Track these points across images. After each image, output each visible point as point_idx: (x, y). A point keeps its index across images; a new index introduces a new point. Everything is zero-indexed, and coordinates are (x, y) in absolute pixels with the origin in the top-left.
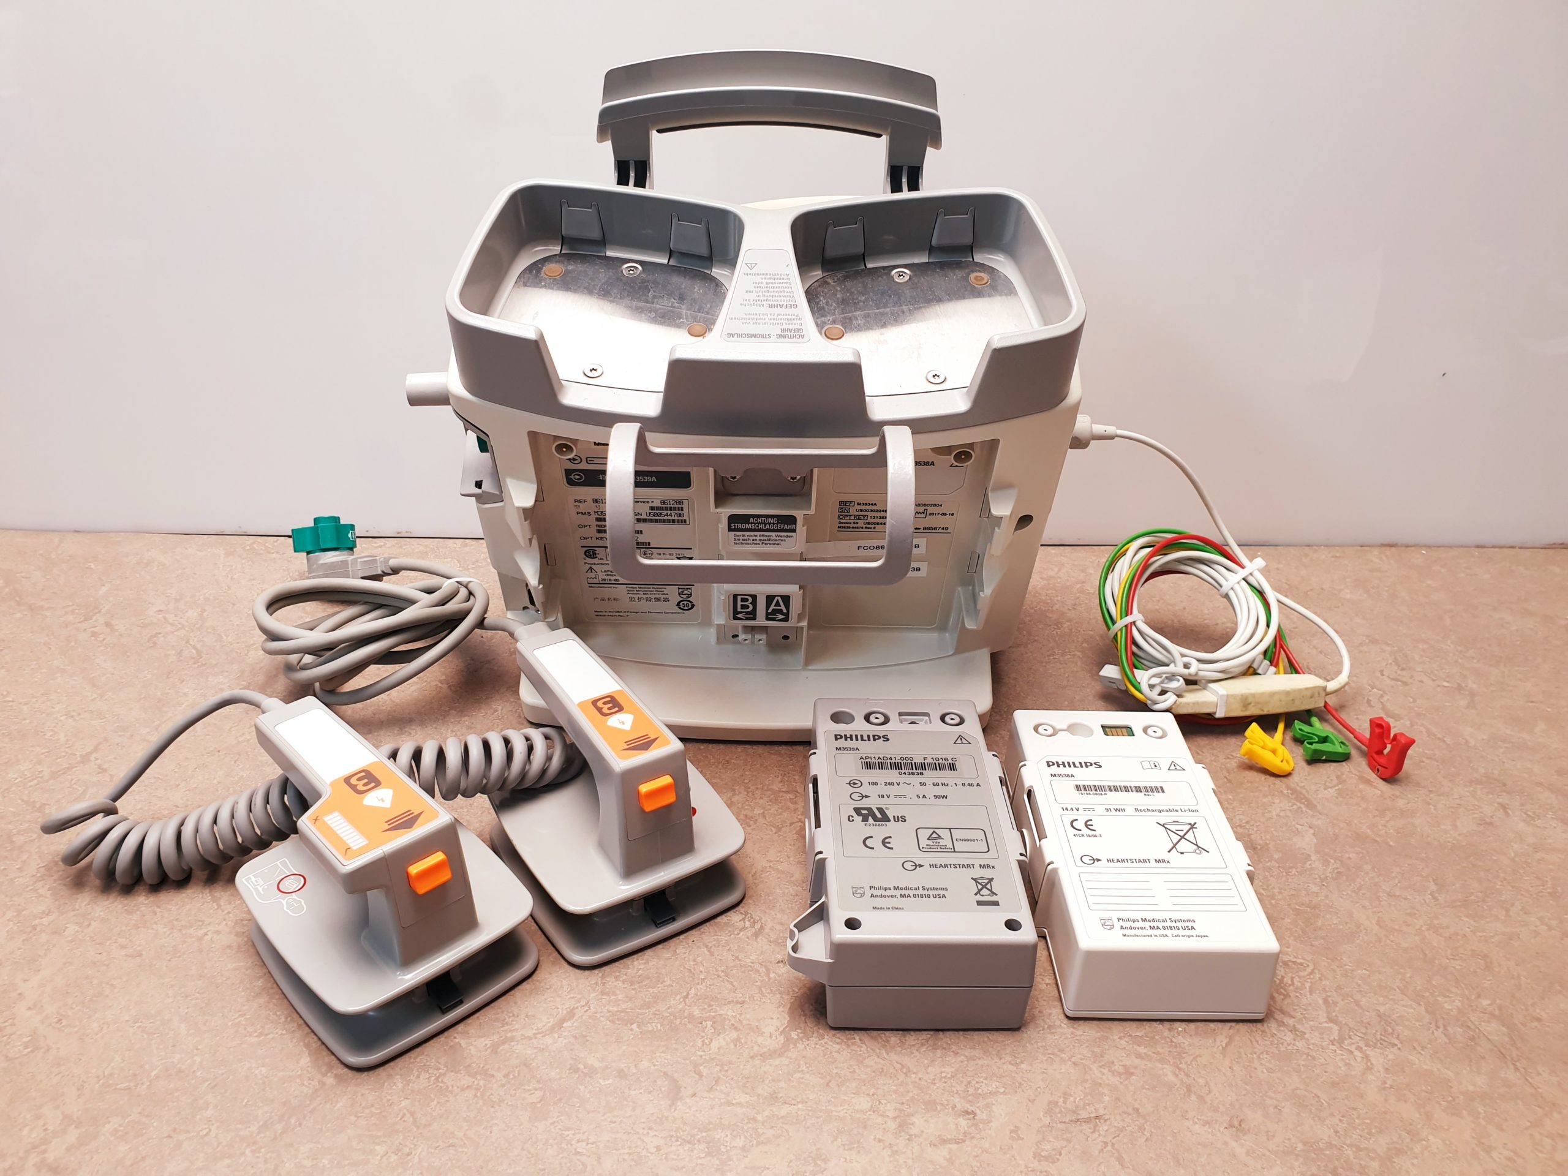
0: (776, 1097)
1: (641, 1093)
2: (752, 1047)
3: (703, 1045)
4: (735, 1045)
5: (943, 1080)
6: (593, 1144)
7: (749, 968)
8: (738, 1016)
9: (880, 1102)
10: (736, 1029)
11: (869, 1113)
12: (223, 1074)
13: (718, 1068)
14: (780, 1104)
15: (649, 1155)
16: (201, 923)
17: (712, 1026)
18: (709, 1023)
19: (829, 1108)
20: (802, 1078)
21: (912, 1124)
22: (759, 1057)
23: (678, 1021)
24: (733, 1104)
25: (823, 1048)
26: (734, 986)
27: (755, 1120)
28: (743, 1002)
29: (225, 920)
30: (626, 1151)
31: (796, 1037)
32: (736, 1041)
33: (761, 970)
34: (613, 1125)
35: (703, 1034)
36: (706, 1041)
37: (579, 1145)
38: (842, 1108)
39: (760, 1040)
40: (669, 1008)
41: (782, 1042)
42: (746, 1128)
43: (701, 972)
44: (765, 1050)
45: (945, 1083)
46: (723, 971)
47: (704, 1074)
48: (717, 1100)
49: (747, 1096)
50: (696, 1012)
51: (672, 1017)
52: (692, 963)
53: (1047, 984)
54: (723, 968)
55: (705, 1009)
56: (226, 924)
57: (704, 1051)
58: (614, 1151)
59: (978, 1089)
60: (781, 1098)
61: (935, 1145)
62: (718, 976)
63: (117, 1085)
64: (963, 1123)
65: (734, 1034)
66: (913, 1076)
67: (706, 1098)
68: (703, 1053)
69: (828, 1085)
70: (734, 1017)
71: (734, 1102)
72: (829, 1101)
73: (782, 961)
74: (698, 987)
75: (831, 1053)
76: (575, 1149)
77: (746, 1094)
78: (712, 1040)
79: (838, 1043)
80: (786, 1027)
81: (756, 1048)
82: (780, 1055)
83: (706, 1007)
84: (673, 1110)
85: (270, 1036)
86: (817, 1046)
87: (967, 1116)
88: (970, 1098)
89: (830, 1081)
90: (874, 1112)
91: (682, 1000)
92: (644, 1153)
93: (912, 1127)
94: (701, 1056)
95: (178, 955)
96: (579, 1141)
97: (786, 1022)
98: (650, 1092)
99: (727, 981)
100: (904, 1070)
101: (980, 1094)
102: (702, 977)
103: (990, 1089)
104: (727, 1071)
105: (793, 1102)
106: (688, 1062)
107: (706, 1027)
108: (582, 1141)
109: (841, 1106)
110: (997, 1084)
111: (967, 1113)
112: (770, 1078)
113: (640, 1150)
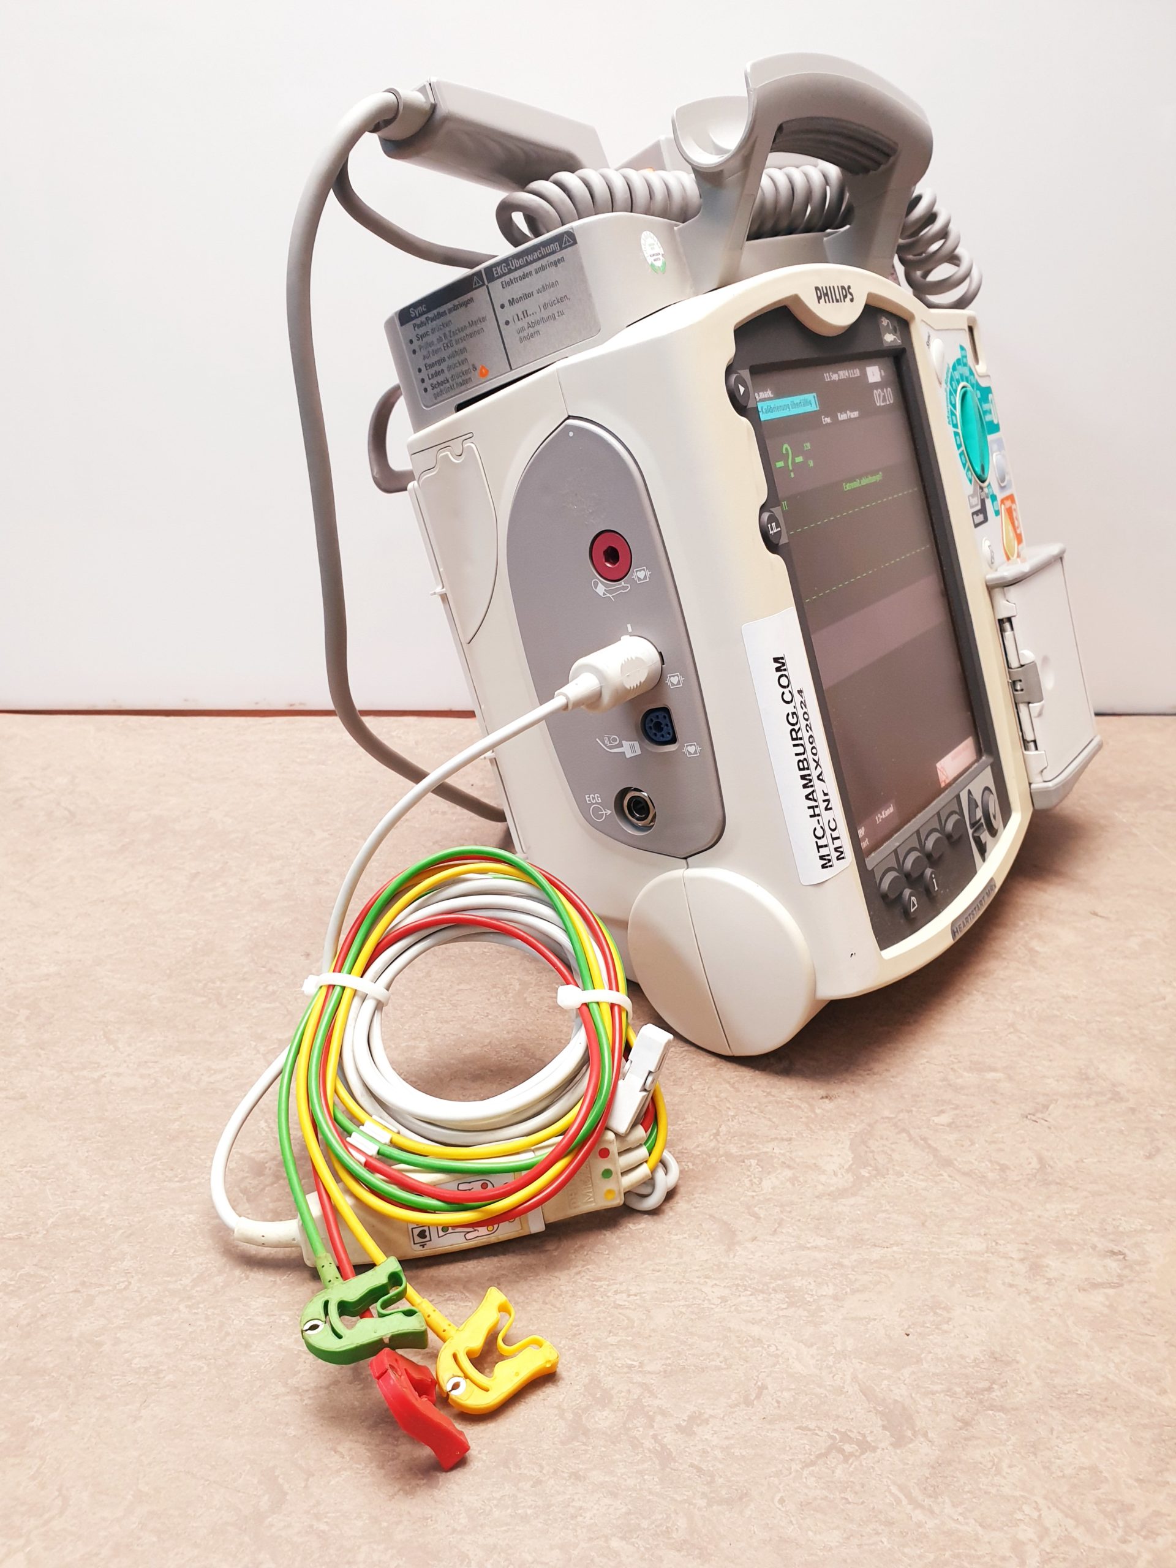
0: (862, 1240)
1: (685, 1238)
2: (816, 1186)
3: (752, 1185)
4: (793, 1185)
5: (1070, 1217)
6: (635, 1295)
7: (788, 1104)
8: (788, 1154)
9: (997, 1243)
10: (789, 1167)
11: (986, 1255)
12: (140, 1222)
13: (778, 1209)
14: (869, 1247)
15: (713, 1306)
16: (96, 1065)
17: (757, 1164)
18: (754, 1162)
19: (933, 1250)
20: (889, 1218)
21: (1047, 1267)
22: (828, 1197)
23: (714, 1160)
24: (809, 1249)
25: (906, 1186)
26: (774, 1122)
27: (841, 1265)
28: (790, 1139)
29: (125, 1062)
30: (682, 1303)
31: (867, 1175)
32: (793, 1180)
33: (803, 1106)
34: (658, 1274)
35: (749, 1173)
36: (755, 1180)
37: (617, 1297)
38: (950, 1250)
39: (823, 1178)
40: (698, 1146)
41: (852, 1179)
42: (831, 1274)
43: (729, 1108)
44: (832, 1188)
45: (1073, 1220)
46: (755, 1108)
47: (762, 1216)
48: (786, 1244)
49: (824, 1239)
50: (734, 1150)
51: (705, 1156)
52: (715, 1099)
53: (1162, 1115)
54: (754, 1105)
55: (743, 1146)
56: (128, 1066)
57: (754, 1191)
58: (666, 1303)
59: (1118, 1226)
60: (868, 1239)
61: (1084, 1290)
62: (752, 1113)
63: (5, 1234)
64: (1113, 1264)
65: (789, 1173)
66: (1030, 1213)
67: (771, 1242)
68: (754, 1194)
69: (923, 1224)
70: (783, 1155)
71: (808, 1245)
72: (931, 1243)
73: (827, 1097)
74: (730, 1123)
75: (917, 1191)
76: (614, 1302)
77: (822, 1236)
78: (761, 1179)
79: (922, 1180)
80: (851, 1165)
81: (820, 1187)
82: (854, 1195)
83: (744, 1144)
84: (731, 1256)
85: (196, 1181)
86: (898, 1184)
87: (1117, 1257)
88: (1111, 1237)
89: (926, 1221)
90: (992, 1253)
91: (712, 1137)
92: (706, 1304)
93: (1048, 1269)
94: (753, 1197)
95: (71, 1097)
96: (616, 1292)
97: (850, 1159)
98: (697, 1237)
99: (765, 1117)
100: (1016, 1208)
101: (1122, 1233)
102: (731, 1113)
103: (1133, 1226)
104: (790, 1212)
105: (885, 1244)
106: (737, 1203)
107: (750, 1166)
108: (622, 1292)
109: (948, 1247)
110: (1141, 1221)
111: (1113, 1253)
112: (848, 1219)
113: (700, 1302)
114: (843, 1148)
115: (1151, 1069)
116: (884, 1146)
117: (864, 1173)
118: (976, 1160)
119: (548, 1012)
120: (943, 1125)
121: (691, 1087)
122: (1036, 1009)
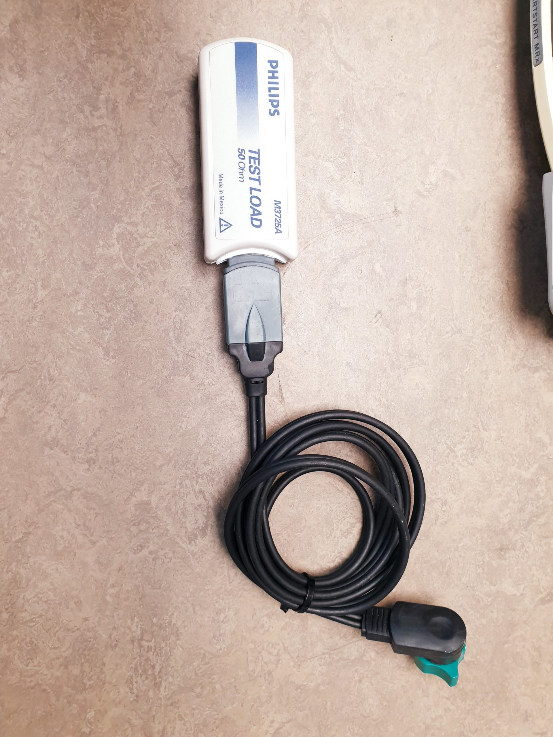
114: (356, 209)
115: (418, 394)
116: (358, 232)
117: (338, 216)
118: (347, 276)
119: (472, 60)
120: (373, 266)
121: (403, 137)
122: (475, 351)
